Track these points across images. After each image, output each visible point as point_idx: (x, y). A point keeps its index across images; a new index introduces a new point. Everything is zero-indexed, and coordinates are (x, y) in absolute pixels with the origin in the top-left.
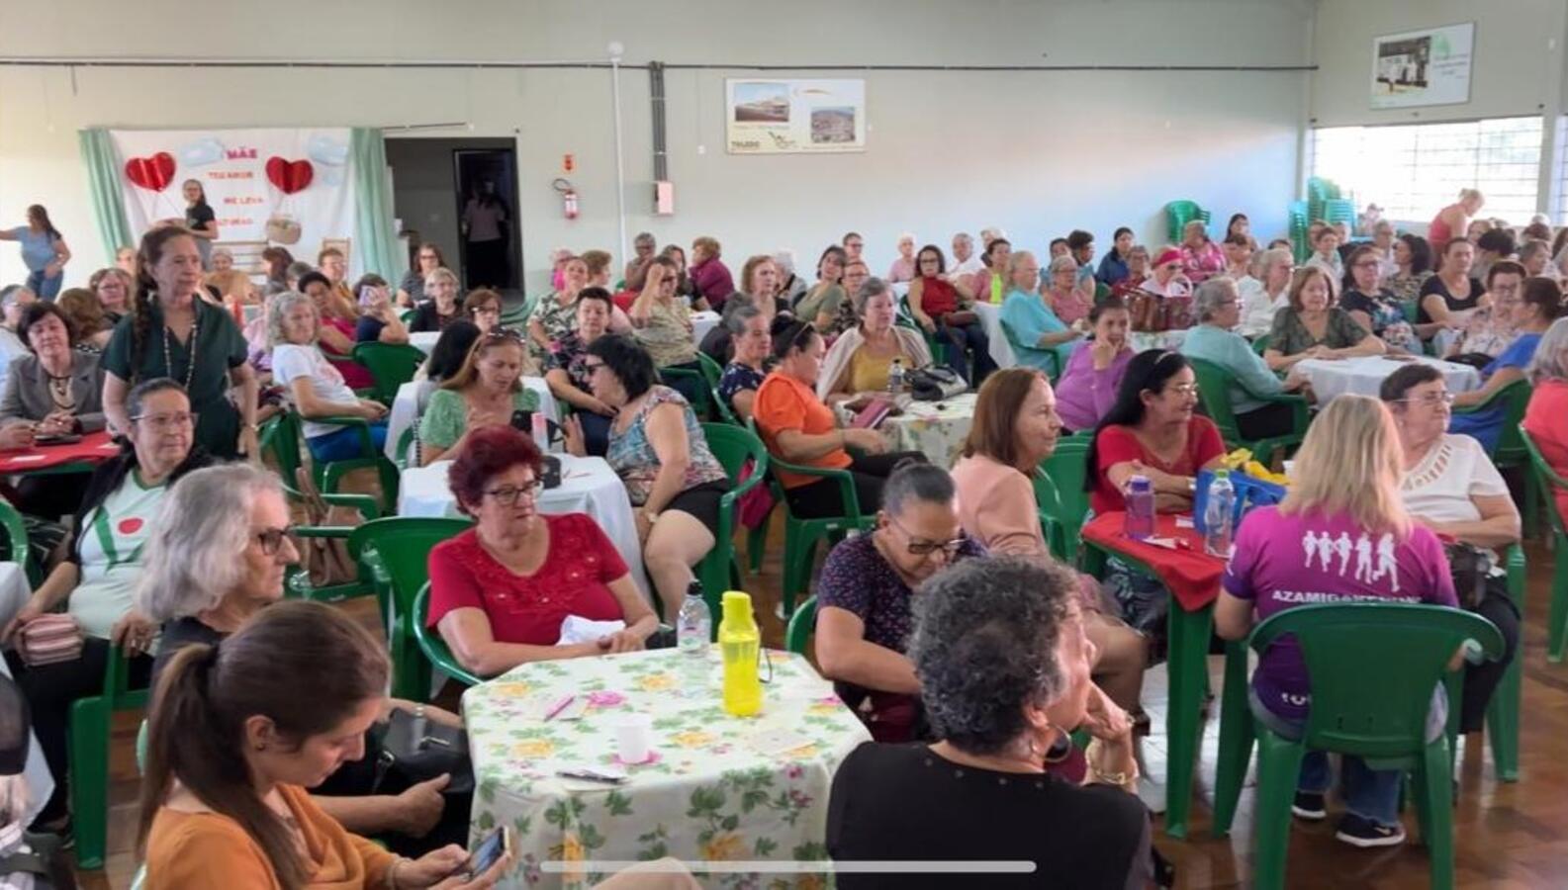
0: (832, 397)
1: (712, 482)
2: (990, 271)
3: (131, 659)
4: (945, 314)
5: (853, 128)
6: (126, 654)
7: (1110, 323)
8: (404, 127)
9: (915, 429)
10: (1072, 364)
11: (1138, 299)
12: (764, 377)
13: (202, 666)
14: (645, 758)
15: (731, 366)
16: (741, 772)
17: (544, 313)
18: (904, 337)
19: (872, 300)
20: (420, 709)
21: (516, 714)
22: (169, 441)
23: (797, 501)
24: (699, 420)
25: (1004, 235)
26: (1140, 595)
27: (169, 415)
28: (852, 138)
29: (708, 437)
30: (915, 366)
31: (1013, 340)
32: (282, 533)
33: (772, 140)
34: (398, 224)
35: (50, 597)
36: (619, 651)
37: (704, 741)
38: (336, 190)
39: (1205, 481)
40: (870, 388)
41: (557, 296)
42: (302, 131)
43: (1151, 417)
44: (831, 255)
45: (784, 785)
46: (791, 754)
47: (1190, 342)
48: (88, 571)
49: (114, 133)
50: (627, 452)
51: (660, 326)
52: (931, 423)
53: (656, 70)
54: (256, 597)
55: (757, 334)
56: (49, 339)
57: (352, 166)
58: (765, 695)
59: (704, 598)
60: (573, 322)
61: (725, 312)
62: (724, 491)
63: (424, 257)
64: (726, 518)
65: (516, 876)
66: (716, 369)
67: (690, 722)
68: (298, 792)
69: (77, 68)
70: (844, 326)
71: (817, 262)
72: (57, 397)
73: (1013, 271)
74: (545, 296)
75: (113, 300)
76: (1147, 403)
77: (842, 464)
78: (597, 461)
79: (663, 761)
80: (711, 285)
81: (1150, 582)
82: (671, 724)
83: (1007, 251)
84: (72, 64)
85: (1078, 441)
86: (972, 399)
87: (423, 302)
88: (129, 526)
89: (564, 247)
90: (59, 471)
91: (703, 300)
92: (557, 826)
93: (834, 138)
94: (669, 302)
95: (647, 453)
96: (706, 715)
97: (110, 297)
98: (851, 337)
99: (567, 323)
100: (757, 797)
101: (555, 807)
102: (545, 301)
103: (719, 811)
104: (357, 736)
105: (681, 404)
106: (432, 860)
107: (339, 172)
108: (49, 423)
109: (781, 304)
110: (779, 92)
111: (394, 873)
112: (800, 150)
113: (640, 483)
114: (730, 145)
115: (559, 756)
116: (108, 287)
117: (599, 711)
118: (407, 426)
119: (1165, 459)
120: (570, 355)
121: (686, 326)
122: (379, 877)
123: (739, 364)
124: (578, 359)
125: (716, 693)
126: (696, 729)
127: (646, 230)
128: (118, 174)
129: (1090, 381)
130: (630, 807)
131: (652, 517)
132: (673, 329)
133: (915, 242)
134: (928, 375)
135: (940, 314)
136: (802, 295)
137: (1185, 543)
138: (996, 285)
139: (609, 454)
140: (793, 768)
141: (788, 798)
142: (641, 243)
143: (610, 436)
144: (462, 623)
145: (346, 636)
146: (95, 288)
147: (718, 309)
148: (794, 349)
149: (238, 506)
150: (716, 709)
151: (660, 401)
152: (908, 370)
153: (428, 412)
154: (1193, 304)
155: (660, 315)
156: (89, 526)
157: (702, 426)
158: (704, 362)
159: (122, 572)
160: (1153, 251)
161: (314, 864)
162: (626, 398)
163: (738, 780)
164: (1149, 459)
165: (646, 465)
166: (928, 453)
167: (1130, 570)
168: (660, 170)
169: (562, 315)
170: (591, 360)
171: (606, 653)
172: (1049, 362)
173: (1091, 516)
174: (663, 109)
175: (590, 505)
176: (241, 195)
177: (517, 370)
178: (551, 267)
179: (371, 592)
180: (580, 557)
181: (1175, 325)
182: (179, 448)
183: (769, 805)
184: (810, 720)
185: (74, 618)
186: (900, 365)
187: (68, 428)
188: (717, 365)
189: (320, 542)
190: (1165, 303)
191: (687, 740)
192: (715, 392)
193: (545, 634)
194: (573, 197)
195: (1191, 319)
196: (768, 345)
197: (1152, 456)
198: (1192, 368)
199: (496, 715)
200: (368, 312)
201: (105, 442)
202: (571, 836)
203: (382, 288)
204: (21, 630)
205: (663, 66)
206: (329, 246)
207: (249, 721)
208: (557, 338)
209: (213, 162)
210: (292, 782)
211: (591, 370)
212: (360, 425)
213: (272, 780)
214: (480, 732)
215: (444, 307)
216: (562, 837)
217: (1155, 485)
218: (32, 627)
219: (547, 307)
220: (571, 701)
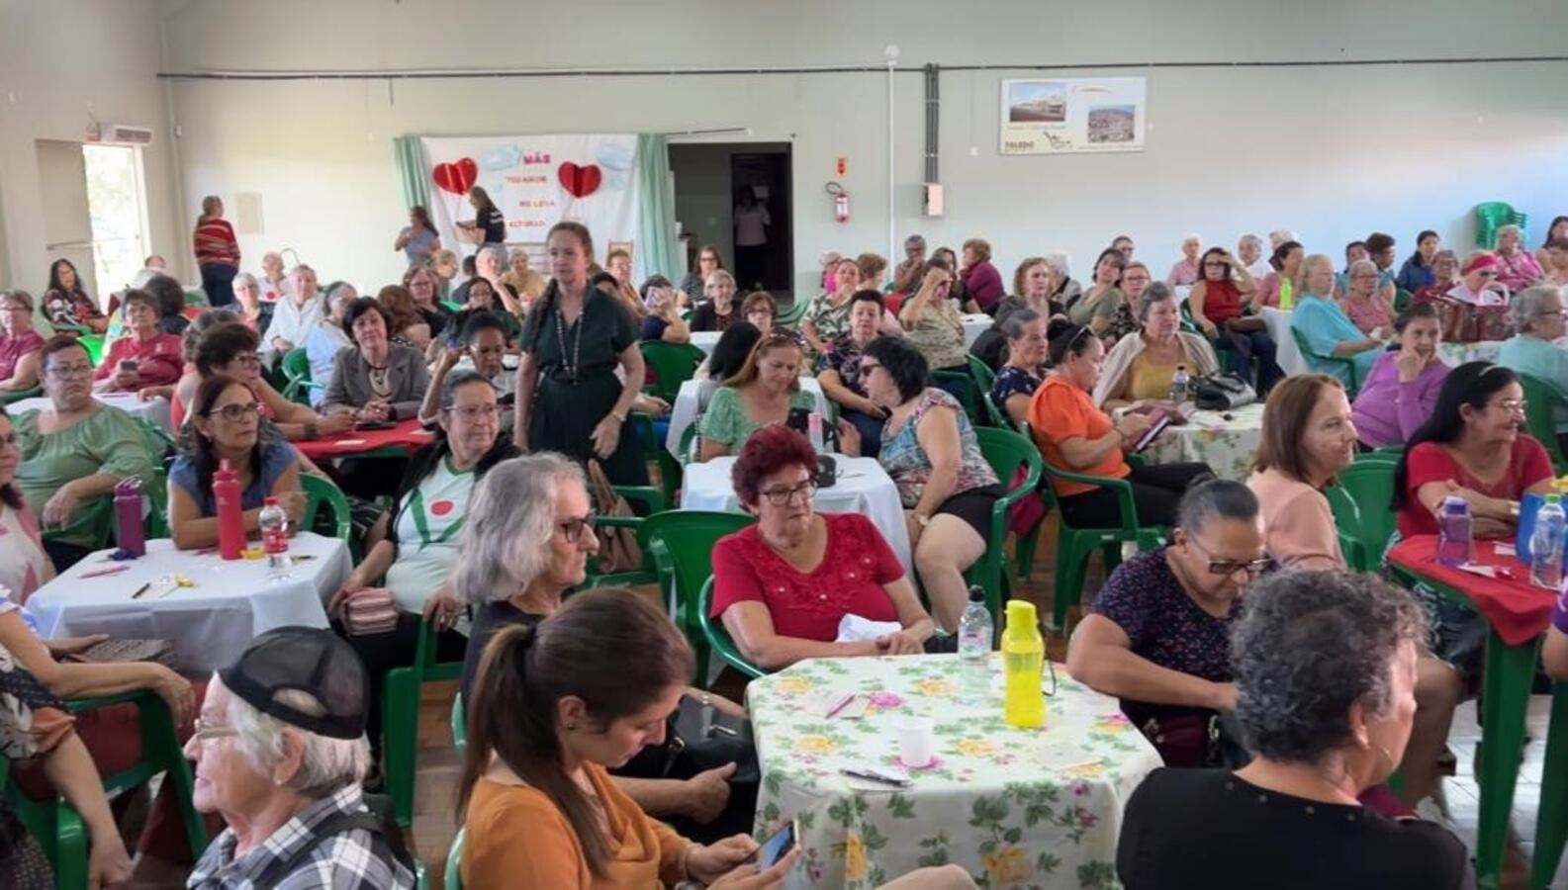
0: (1108, 404)
1: (984, 487)
2: (1280, 274)
3: (440, 634)
4: (1230, 319)
5: (1132, 127)
6: (437, 629)
7: (1419, 333)
8: (686, 133)
9: (1200, 440)
10: (1373, 376)
11: (1446, 307)
12: (1040, 383)
13: (521, 646)
14: (926, 762)
15: (1004, 370)
16: (1025, 784)
17: (816, 314)
18: (1190, 344)
19: (1155, 306)
20: (706, 697)
21: (799, 708)
22: (477, 430)
23: (1070, 510)
24: (972, 424)
25: (1296, 239)
26: (1450, 626)
27: (477, 406)
28: (1131, 136)
29: (981, 441)
30: (1199, 373)
31: (1305, 348)
32: (583, 521)
33: (1047, 140)
34: (678, 226)
35: (370, 572)
36: (897, 653)
37: (986, 750)
38: (621, 194)
39: (1531, 506)
40: (1149, 395)
41: (829, 297)
42: (592, 136)
43: (1469, 434)
44: (1110, 258)
45: (1071, 801)
46: (1076, 771)
47: (1507, 353)
48: (404, 549)
49: (424, 140)
50: (897, 454)
51: (931, 328)
52: (1216, 434)
53: (931, 72)
54: (561, 582)
55: (1035, 338)
56: (370, 332)
57: (637, 171)
58: (1048, 707)
59: (985, 606)
60: (844, 323)
61: (997, 315)
62: (998, 497)
63: (705, 260)
64: (999, 525)
65: (799, 869)
66: (986, 371)
67: (971, 730)
68: (599, 770)
69: (395, 80)
70: (1121, 331)
71: (1093, 265)
72: (375, 386)
73: (1307, 275)
74: (817, 297)
75: (423, 297)
76: (1467, 419)
77: (1119, 474)
78: (870, 461)
79: (945, 767)
80: (980, 288)
81: (1463, 612)
82: (951, 730)
83: (1301, 255)
84: (391, 77)
85: (1379, 457)
86: (1259, 409)
87: (702, 303)
88: (442, 508)
89: (834, 250)
90: (376, 455)
91: (973, 302)
92: (840, 823)
93: (1111, 137)
94: (941, 304)
95: (919, 456)
96: (987, 724)
97: (420, 294)
98: (1131, 344)
99: (838, 325)
100: (1040, 812)
101: (839, 805)
102: (818, 302)
103: (1002, 823)
104: (659, 721)
105: (954, 407)
106: (723, 848)
107: (625, 176)
108: (368, 410)
109: (1054, 308)
110: (1057, 92)
111: (687, 858)
112: (1075, 149)
113: (911, 486)
114: (1003, 147)
115: (842, 753)
116: (419, 284)
117: (879, 712)
118: (689, 423)
119: (1483, 480)
120: (842, 356)
121: (957, 329)
122: (672, 860)
123: (1013, 368)
124: (851, 360)
125: (996, 702)
126: (977, 737)
127: (917, 233)
128: (426, 179)
129: (1395, 394)
130: (913, 810)
131: (923, 520)
132: (944, 331)
133: (1200, 242)
134: (1215, 383)
135: (1224, 320)
136: (1075, 298)
137: (1506, 572)
138: (1286, 290)
139: (881, 455)
140: (1080, 785)
141: (1073, 815)
142: (912, 245)
143: (883, 437)
144: (745, 615)
145: (652, 624)
146: (407, 284)
147: (991, 312)
148: (1070, 354)
149: (543, 496)
150: (996, 719)
151: (933, 403)
152: (1192, 378)
153: (710, 409)
154: (1510, 314)
155: (930, 318)
156: (406, 507)
157: (974, 430)
158: (973, 364)
159: (433, 550)
160: (1463, 257)
161: (616, 842)
162: (900, 399)
163: (1022, 793)
164: (1466, 479)
165: (918, 466)
166: (1213, 464)
167: (1439, 598)
168: (931, 172)
169: (833, 317)
170: (867, 361)
171: (886, 654)
172: (1344, 373)
173: (1397, 539)
174: (937, 111)
175: (863, 505)
176: (536, 198)
177: (794, 371)
178: (822, 269)
179: (655, 580)
180: (857, 558)
181: (1487, 336)
182: (487, 437)
183: (1052, 821)
184: (1096, 738)
185: (391, 593)
186: (1184, 372)
187: (385, 415)
188: (989, 369)
189: (609, 530)
190: (1477, 312)
191: (968, 748)
192: (987, 396)
193: (826, 632)
194: (845, 199)
195: (1506, 329)
196: (1045, 350)
197: (1468, 475)
198: (1521, 383)
199: (779, 708)
200: (652, 312)
201: (416, 429)
202: (854, 834)
203: (666, 289)
204: (345, 601)
205: (938, 68)
206: (615, 248)
207: (563, 701)
208: (830, 340)
209: (510, 166)
210: (596, 762)
211: (867, 370)
212: (643, 419)
213: (579, 758)
214: (765, 724)
215: (722, 308)
216: (846, 834)
217: (1472, 508)
218: (354, 599)
219: (818, 308)
220: (851, 699)
